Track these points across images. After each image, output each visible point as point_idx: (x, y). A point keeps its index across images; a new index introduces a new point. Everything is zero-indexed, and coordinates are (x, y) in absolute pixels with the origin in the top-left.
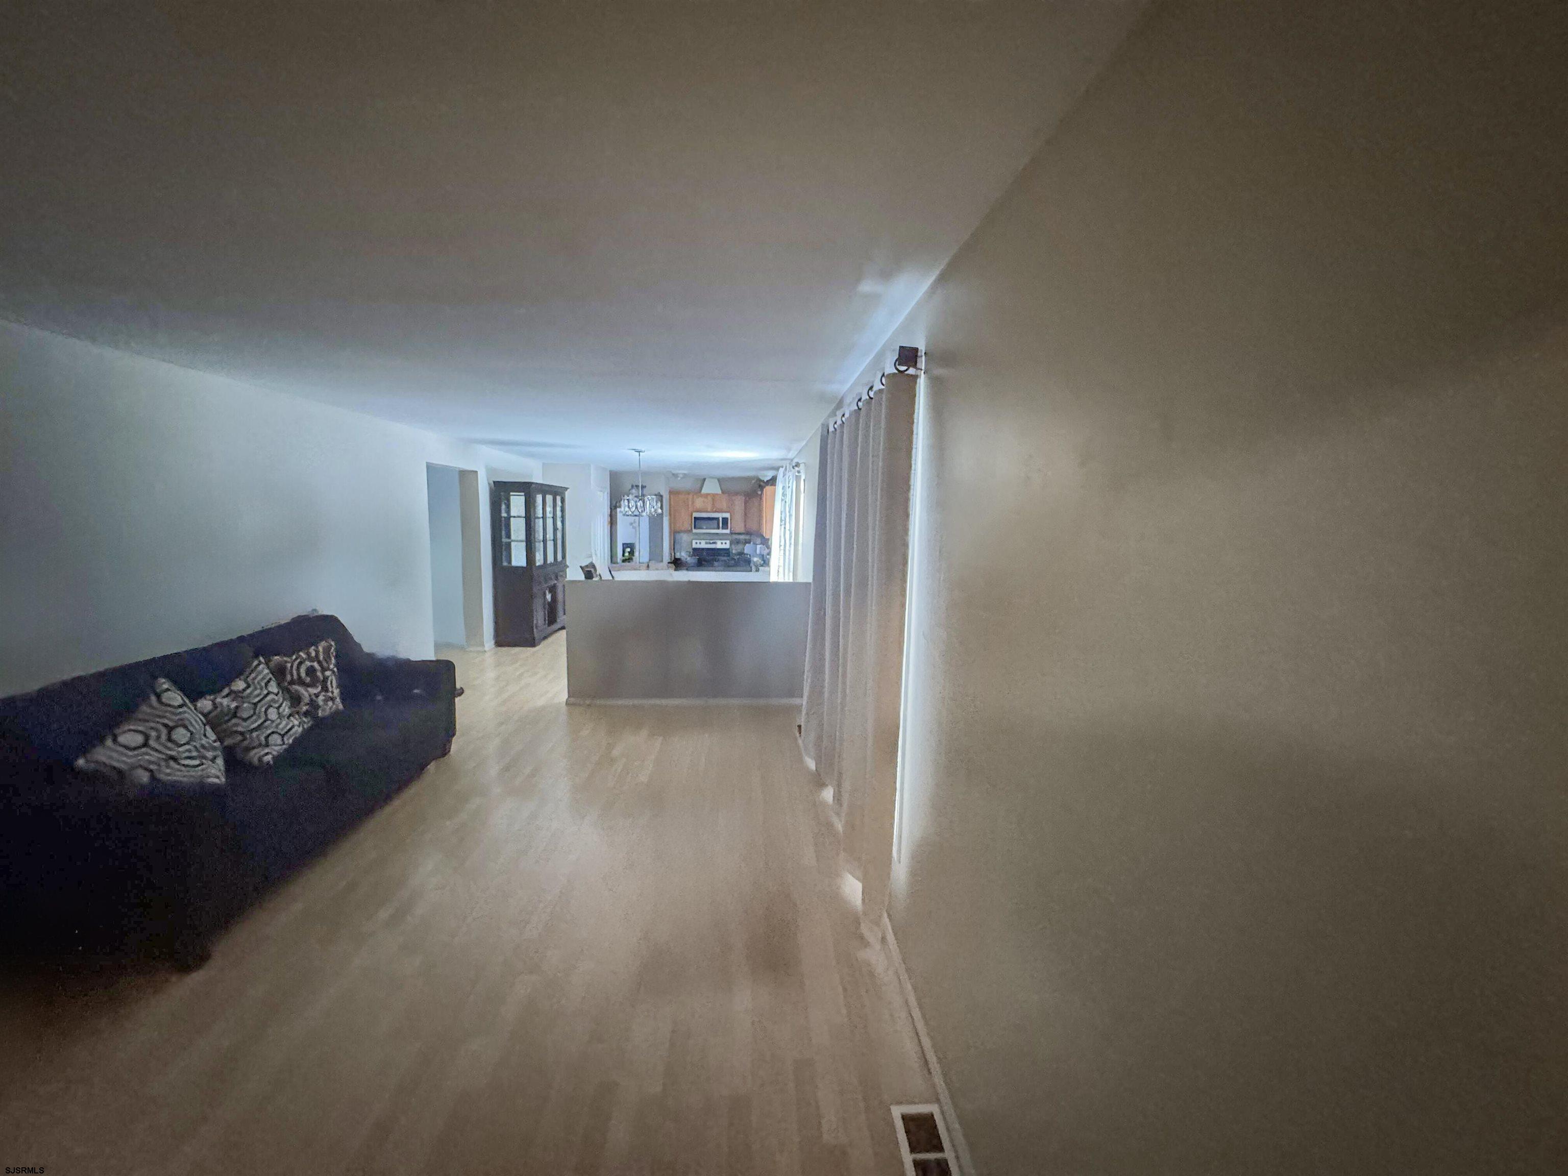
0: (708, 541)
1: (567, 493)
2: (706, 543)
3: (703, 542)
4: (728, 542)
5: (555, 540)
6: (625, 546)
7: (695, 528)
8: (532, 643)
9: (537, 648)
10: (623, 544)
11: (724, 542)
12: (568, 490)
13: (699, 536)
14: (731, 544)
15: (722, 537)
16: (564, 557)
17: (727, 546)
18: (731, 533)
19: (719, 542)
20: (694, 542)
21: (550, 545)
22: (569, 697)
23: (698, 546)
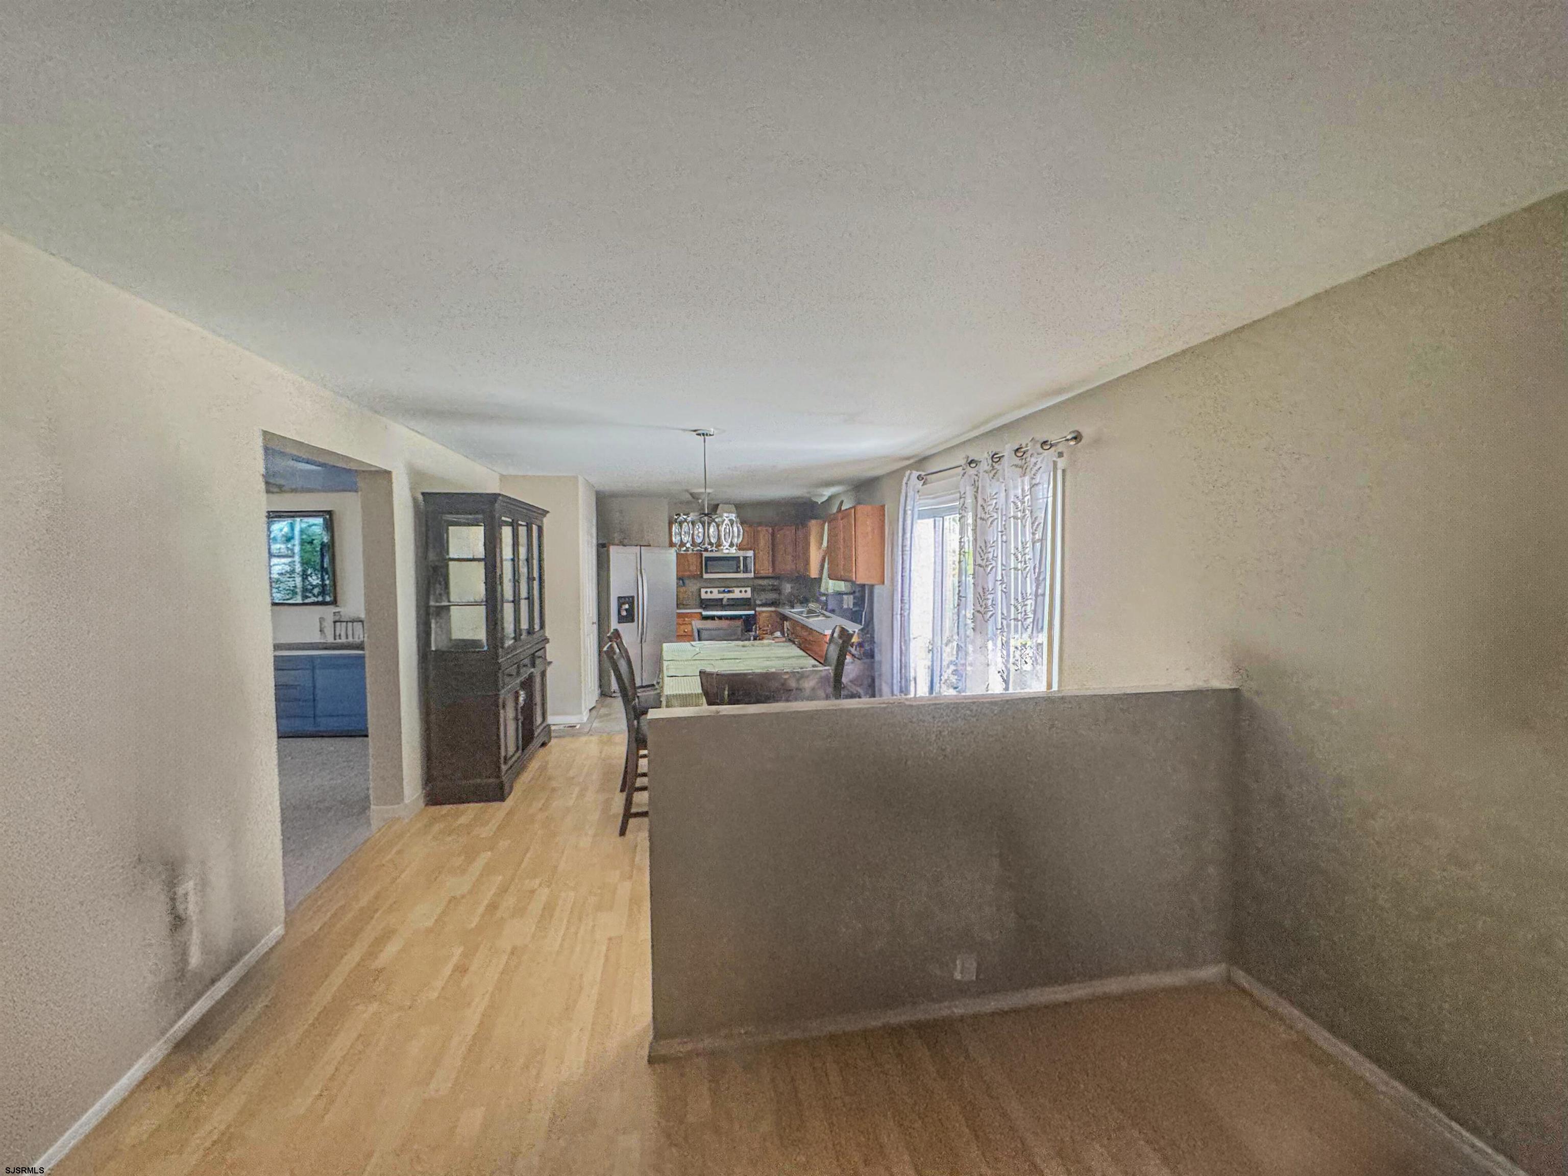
0: (722, 589)
1: (545, 520)
2: (719, 592)
3: (715, 591)
4: (749, 589)
5: (530, 598)
6: (621, 600)
7: (706, 572)
8: (499, 794)
9: (510, 802)
10: (619, 598)
11: (743, 589)
12: (548, 515)
13: (712, 583)
14: (753, 591)
15: (740, 583)
16: (542, 626)
17: (749, 595)
18: (755, 578)
19: (737, 590)
20: (703, 590)
21: (524, 605)
22: (655, 1038)
23: (709, 596)
